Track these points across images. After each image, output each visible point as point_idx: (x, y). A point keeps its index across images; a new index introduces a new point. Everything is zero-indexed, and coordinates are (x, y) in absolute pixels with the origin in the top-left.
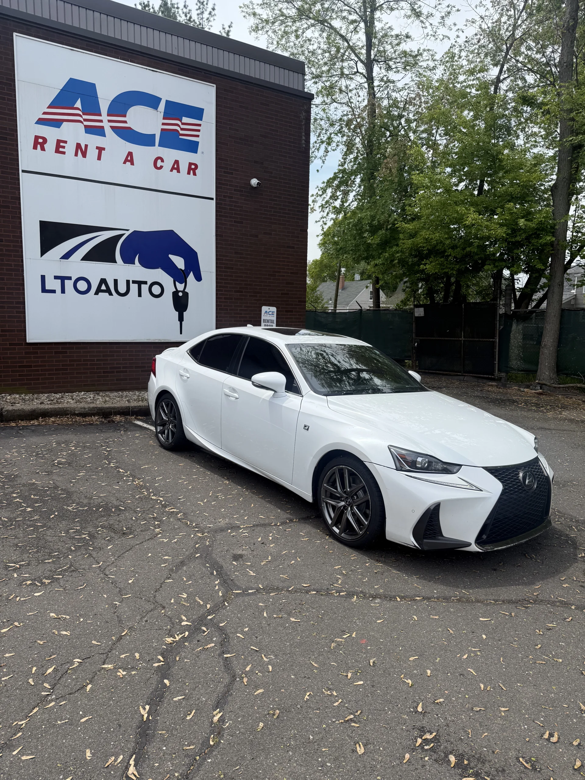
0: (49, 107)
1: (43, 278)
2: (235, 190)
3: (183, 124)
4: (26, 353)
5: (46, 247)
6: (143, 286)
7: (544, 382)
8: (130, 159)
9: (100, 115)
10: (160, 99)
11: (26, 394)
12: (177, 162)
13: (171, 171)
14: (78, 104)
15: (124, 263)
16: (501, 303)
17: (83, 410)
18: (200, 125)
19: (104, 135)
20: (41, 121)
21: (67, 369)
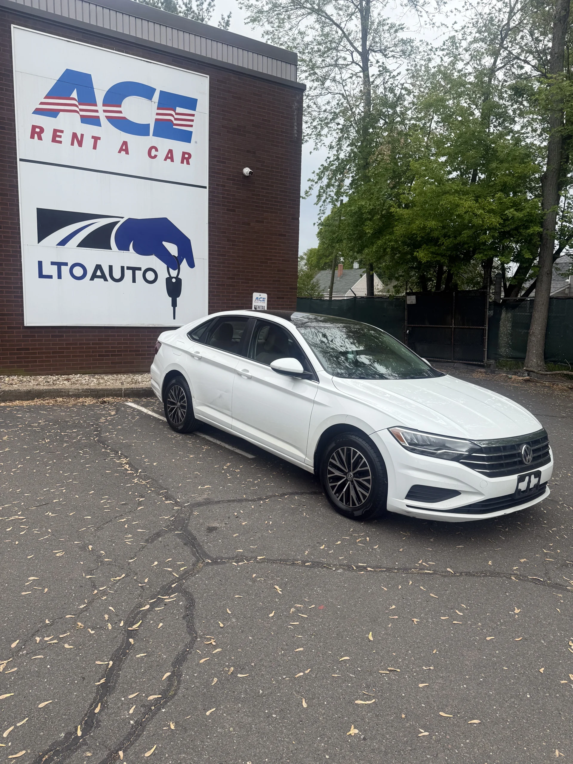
0: (46, 97)
1: (40, 263)
2: (228, 179)
3: (177, 114)
4: (24, 336)
5: (43, 233)
6: (137, 272)
7: (531, 369)
8: (124, 148)
9: (96, 105)
10: (153, 90)
11: (24, 375)
12: (170, 151)
13: (165, 160)
14: (74, 95)
15: (119, 249)
16: (491, 291)
17: (77, 391)
18: (193, 115)
19: (99, 125)
20: (38, 111)
21: (63, 352)
